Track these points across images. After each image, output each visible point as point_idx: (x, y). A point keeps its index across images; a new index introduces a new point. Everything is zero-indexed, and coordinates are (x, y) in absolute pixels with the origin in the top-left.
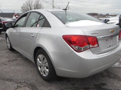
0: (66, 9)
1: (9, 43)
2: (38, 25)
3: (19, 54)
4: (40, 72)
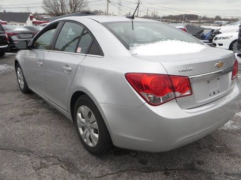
0: (133, 17)
1: (22, 78)
2: (79, 50)
3: (41, 102)
4: (83, 137)
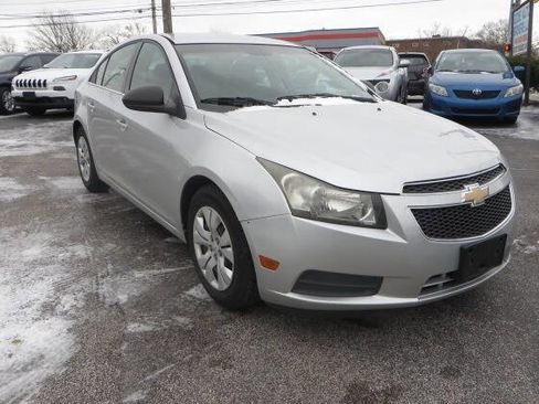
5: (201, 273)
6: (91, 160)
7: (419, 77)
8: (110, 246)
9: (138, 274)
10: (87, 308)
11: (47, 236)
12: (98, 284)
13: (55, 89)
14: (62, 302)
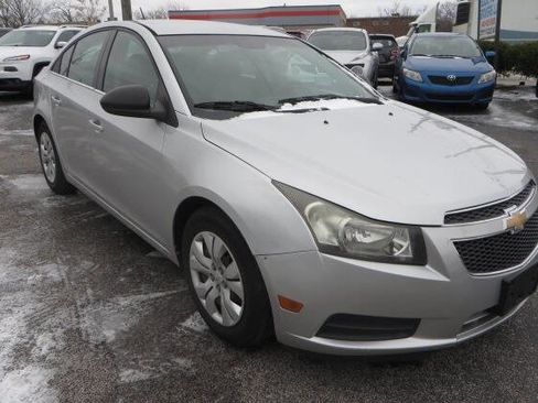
5: (200, 303)
6: (57, 160)
7: (388, 60)
8: (87, 264)
9: (124, 302)
10: (68, 350)
11: (11, 253)
12: (78, 317)
13: (7, 69)
14: (38, 344)
